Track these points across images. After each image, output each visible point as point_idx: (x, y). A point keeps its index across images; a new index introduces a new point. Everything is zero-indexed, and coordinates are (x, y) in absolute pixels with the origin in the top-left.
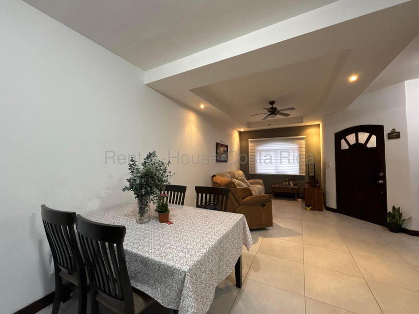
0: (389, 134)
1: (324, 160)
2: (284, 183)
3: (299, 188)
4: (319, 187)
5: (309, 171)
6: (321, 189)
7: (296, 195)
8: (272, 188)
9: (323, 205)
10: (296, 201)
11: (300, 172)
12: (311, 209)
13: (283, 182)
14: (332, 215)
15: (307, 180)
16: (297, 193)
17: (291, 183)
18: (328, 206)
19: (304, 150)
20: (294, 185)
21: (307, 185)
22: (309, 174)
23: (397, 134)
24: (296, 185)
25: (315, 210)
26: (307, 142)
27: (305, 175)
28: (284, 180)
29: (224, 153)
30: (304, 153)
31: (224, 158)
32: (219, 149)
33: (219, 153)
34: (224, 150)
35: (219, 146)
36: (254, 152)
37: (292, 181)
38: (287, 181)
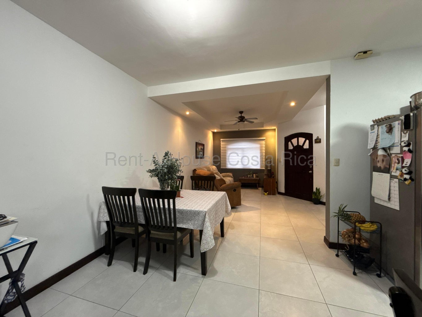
0: (315, 140)
3: (260, 179)
4: (274, 177)
6: (275, 179)
7: (257, 184)
8: (240, 180)
9: (276, 191)
10: (258, 189)
11: (261, 167)
12: (268, 194)
14: (281, 198)
15: (266, 172)
17: (254, 176)
18: (279, 191)
19: (264, 149)
20: (256, 177)
21: (266, 176)
23: (319, 140)
24: (258, 177)
25: (271, 195)
27: (264, 169)
28: (248, 173)
29: (201, 151)
30: (264, 151)
31: (201, 155)
32: (198, 148)
33: (198, 151)
34: (202, 148)
35: (198, 145)
36: (225, 150)
37: (255, 173)
38: (251, 174)
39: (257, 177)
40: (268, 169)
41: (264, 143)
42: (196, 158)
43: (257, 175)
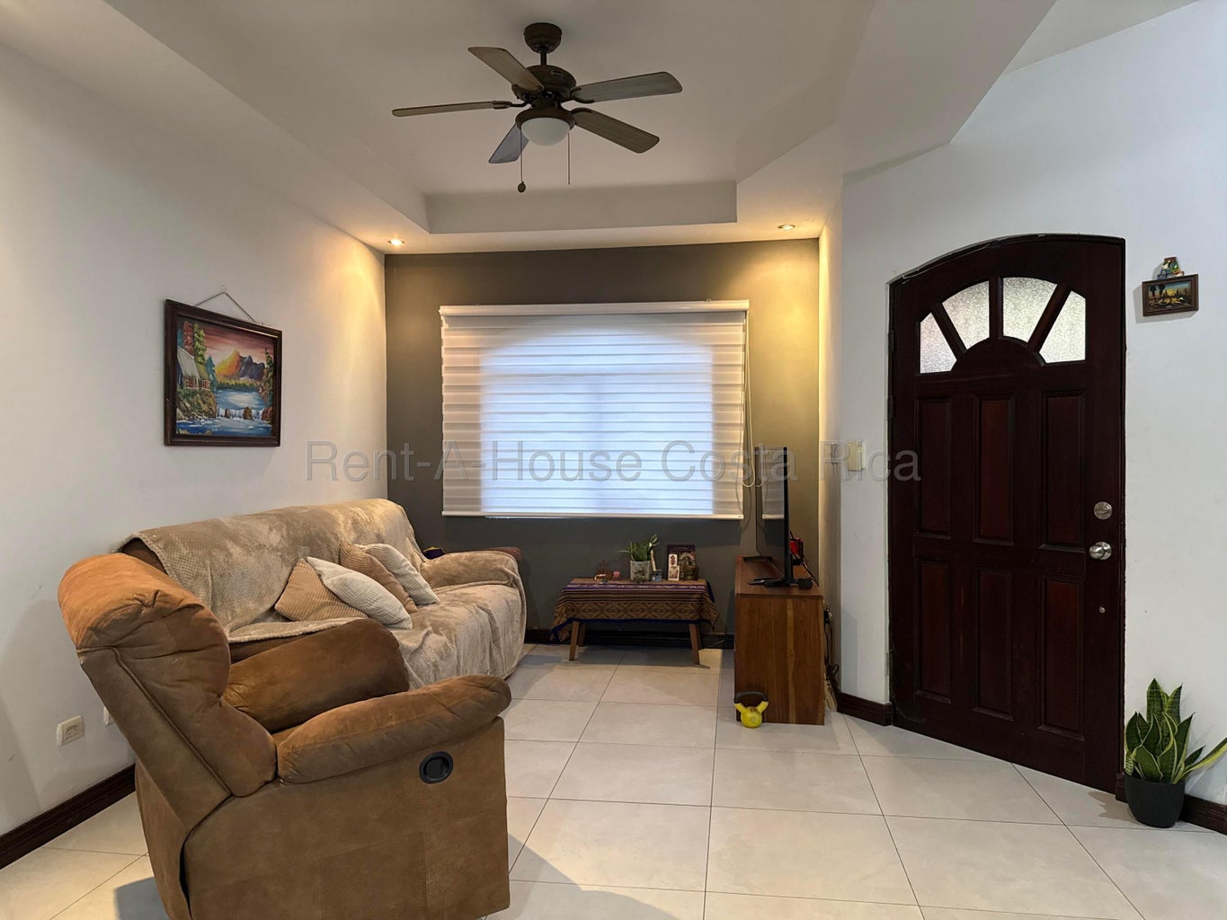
0: (1148, 286)
1: (836, 431)
2: (635, 566)
3: (709, 587)
4: (806, 584)
5: (758, 491)
6: (819, 598)
7: (692, 629)
8: (571, 597)
9: (826, 686)
10: (696, 662)
11: (719, 505)
13: (627, 556)
15: (749, 544)
16: (700, 622)
17: (674, 568)
19: (740, 381)
20: (685, 575)
21: (750, 574)
22: (759, 511)
23: (1184, 286)
24: (697, 575)
25: (785, 720)
26: (751, 333)
27: (742, 517)
28: (633, 549)
29: (243, 380)
30: (739, 396)
31: (247, 414)
32: (190, 352)
33: (191, 379)
34: (250, 362)
35: (196, 325)
36: (475, 388)
37: (678, 550)
38: (652, 552)
39: (690, 573)
40: (765, 516)
41: (741, 342)
42: (174, 436)
43: (690, 563)
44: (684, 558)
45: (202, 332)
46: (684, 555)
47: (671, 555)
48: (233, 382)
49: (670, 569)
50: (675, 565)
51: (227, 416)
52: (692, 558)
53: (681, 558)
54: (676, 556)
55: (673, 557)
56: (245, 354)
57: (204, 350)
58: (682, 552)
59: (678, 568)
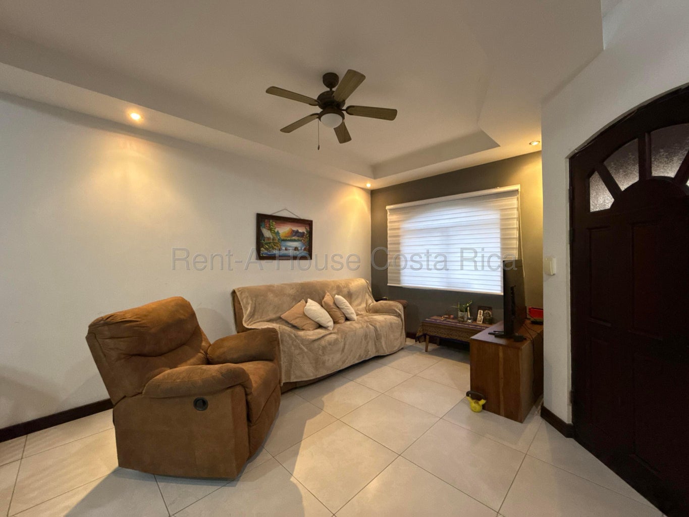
2: (460, 314)
8: (424, 325)
12: (485, 409)
13: (457, 309)
18: (546, 404)
19: (516, 226)
25: (497, 412)
26: (521, 201)
28: (459, 306)
29: (294, 238)
30: (515, 234)
31: (296, 249)
32: (268, 229)
33: (269, 239)
34: (297, 232)
35: (271, 221)
36: (398, 236)
37: (484, 309)
38: (468, 308)
41: (516, 206)
42: (260, 257)
43: (490, 316)
44: (486, 313)
45: (274, 223)
46: (486, 311)
47: (479, 311)
48: (289, 239)
49: (478, 317)
50: (481, 316)
51: (286, 250)
52: (490, 313)
53: (485, 312)
54: (482, 311)
55: (480, 312)
56: (295, 229)
57: (275, 228)
58: (485, 310)
59: (482, 317)
